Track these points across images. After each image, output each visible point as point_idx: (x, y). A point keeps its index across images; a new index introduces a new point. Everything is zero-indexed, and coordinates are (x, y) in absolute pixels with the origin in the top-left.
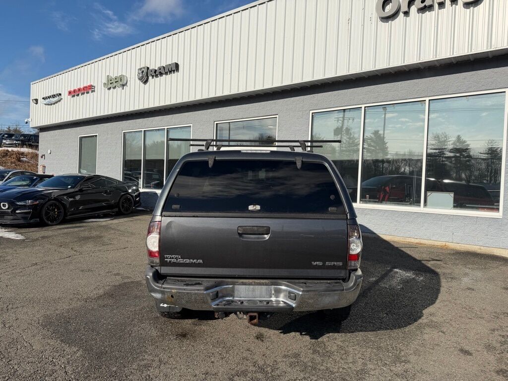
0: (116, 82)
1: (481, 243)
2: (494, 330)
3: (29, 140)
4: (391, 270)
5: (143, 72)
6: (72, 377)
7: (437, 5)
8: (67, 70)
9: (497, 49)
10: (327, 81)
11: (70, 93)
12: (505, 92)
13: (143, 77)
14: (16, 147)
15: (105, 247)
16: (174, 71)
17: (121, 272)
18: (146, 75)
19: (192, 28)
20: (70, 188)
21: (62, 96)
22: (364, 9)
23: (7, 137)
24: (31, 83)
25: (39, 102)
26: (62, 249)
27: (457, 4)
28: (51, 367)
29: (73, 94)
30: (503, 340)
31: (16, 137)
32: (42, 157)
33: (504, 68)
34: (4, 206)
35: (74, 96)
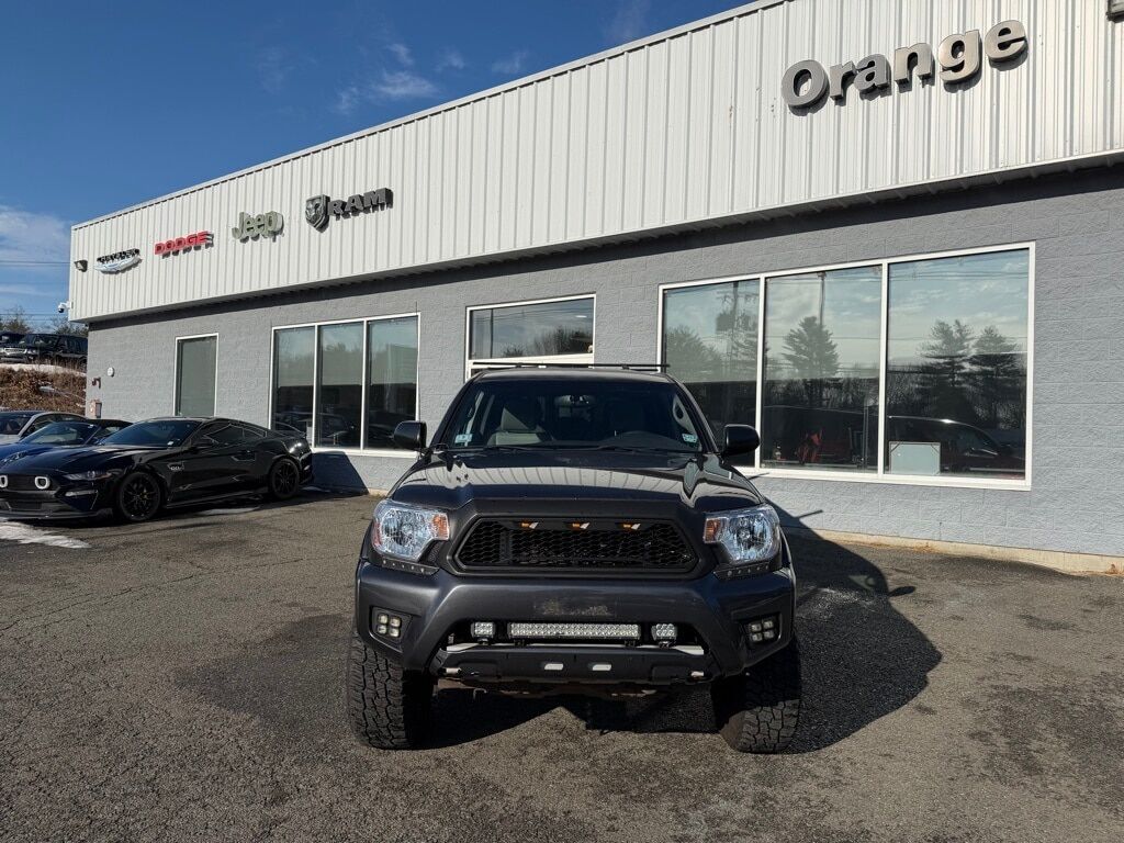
0: (259, 227)
1: (993, 541)
2: (983, 679)
3: (56, 348)
4: (815, 591)
5: (317, 206)
6: (253, 752)
7: (896, 85)
8: (154, 202)
9: (1008, 169)
10: (691, 228)
11: (159, 248)
12: (1028, 249)
13: (316, 217)
14: (29, 362)
15: (258, 560)
16: (382, 205)
17: (300, 600)
18: (323, 213)
19: (419, 119)
20: (173, 446)
21: (142, 256)
22: (759, 89)
23: (8, 342)
24: (73, 227)
25: (89, 266)
26: (171, 565)
27: (933, 84)
28: (211, 741)
29: (166, 251)
30: (995, 692)
31: (28, 341)
32: (94, 383)
33: (1024, 203)
34: (41, 482)
35: (166, 255)
